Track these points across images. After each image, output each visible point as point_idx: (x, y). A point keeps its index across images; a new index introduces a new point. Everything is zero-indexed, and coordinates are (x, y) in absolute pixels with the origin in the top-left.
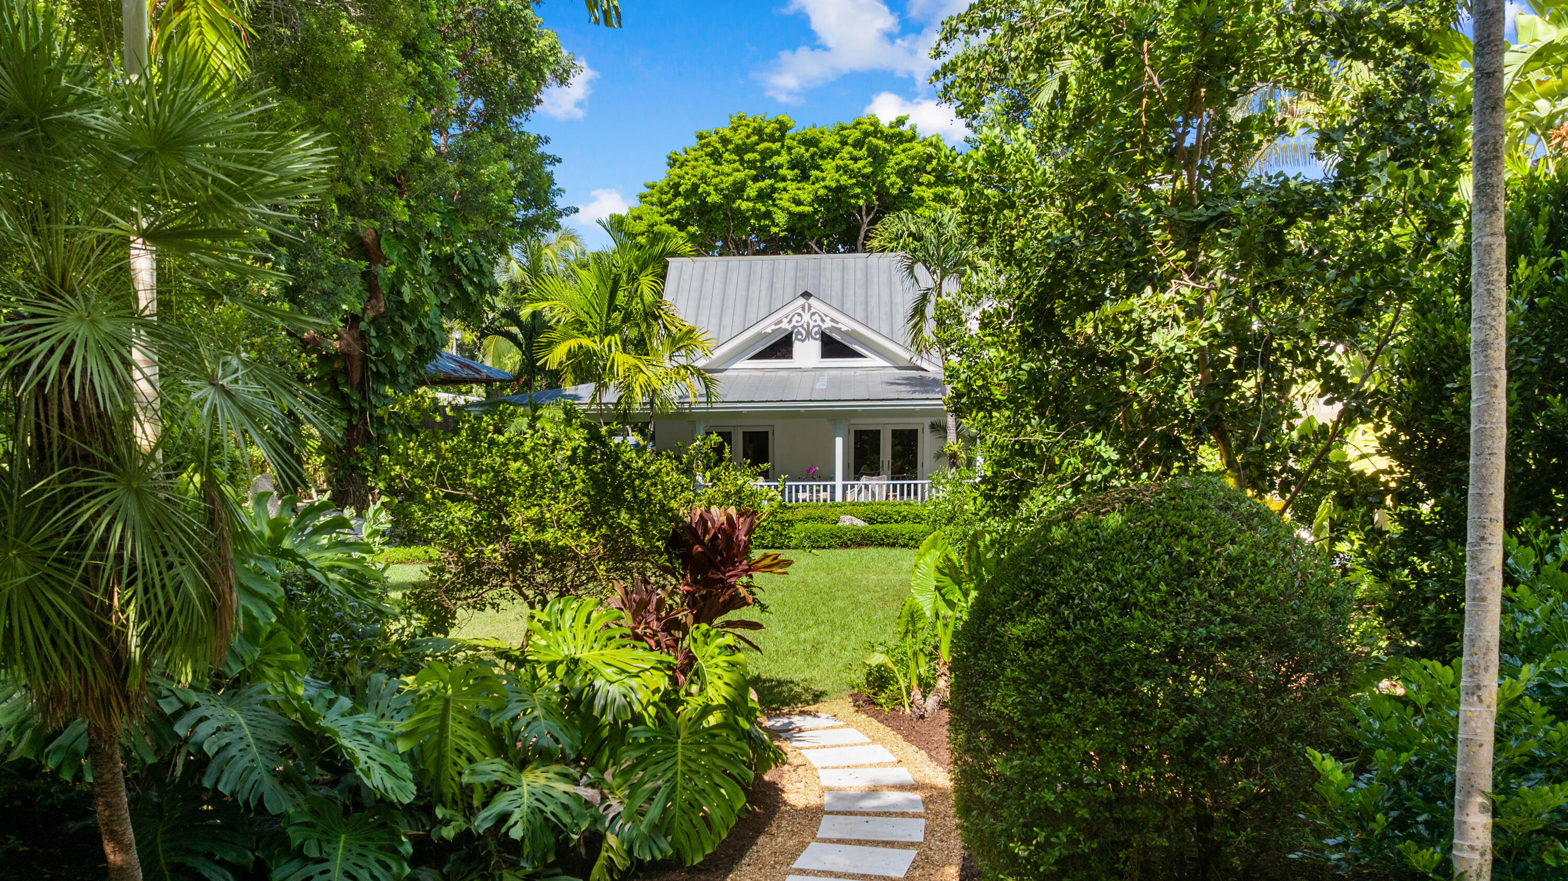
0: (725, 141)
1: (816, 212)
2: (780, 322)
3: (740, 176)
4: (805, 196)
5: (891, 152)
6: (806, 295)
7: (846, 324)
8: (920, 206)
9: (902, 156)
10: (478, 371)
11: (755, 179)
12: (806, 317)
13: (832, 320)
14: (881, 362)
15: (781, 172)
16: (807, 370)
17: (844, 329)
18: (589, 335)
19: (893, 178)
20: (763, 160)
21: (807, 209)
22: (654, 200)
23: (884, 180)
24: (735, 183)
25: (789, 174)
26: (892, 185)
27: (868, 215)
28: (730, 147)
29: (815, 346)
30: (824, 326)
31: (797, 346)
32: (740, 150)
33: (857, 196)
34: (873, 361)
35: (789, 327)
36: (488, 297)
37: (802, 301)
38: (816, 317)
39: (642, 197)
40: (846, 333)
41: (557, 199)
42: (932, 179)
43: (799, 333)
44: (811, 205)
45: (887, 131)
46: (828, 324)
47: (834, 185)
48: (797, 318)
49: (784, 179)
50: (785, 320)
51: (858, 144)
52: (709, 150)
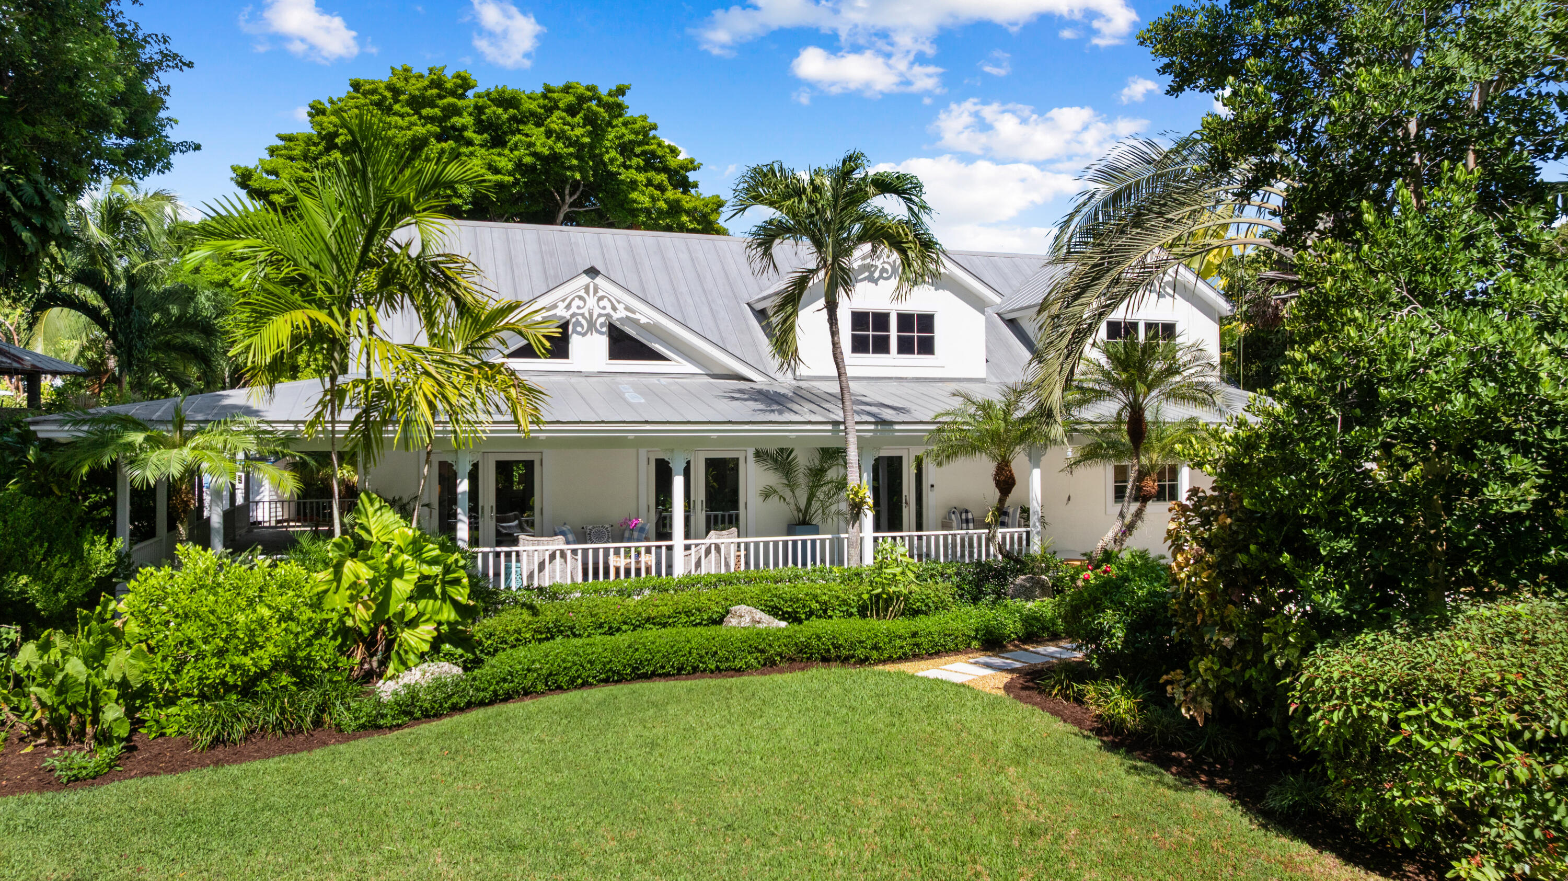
0: (396, 92)
1: (516, 183)
2: (555, 306)
3: (420, 130)
4: (504, 163)
5: (609, 124)
6: (592, 272)
7: (646, 315)
8: (634, 190)
9: (624, 130)
10: (17, 359)
11: (440, 138)
12: (591, 301)
13: (627, 308)
14: (690, 368)
15: (466, 134)
16: (588, 375)
17: (643, 320)
18: (320, 304)
19: (613, 154)
20: (446, 117)
21: (509, 179)
22: (297, 152)
23: (602, 155)
24: (414, 139)
25: (478, 139)
26: (612, 160)
27: (571, 195)
28: (402, 97)
29: (602, 342)
30: (615, 316)
31: (576, 342)
32: (417, 103)
33: (571, 168)
34: (679, 365)
35: (567, 315)
36: (53, 249)
37: (585, 279)
38: (605, 303)
39: (272, 151)
40: (645, 328)
41: (168, 131)
42: (642, 163)
43: (578, 323)
44: (510, 174)
45: (606, 99)
46: (621, 313)
47: (546, 152)
48: (577, 302)
49: (470, 143)
50: (562, 305)
51: (572, 110)
52: (376, 98)
